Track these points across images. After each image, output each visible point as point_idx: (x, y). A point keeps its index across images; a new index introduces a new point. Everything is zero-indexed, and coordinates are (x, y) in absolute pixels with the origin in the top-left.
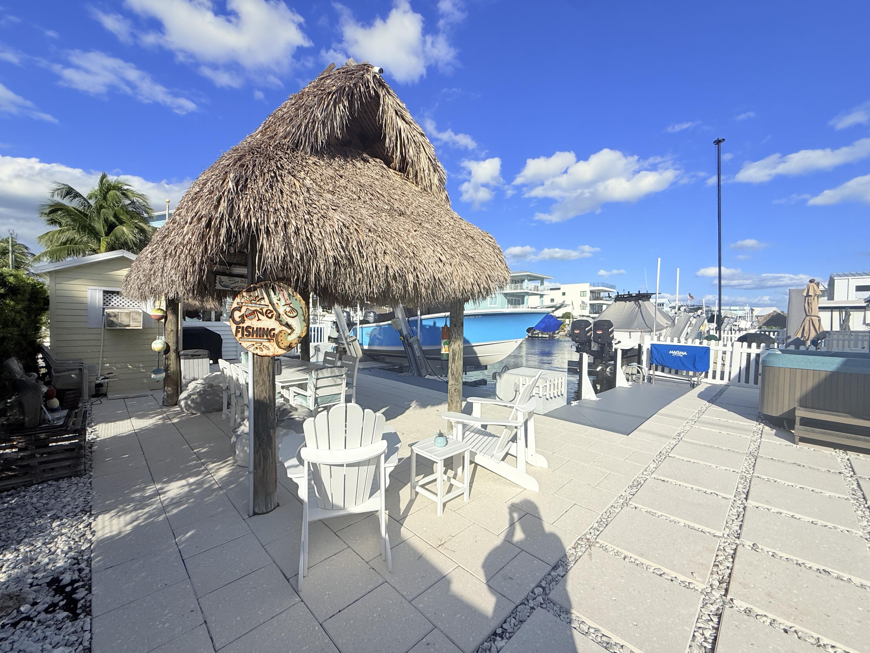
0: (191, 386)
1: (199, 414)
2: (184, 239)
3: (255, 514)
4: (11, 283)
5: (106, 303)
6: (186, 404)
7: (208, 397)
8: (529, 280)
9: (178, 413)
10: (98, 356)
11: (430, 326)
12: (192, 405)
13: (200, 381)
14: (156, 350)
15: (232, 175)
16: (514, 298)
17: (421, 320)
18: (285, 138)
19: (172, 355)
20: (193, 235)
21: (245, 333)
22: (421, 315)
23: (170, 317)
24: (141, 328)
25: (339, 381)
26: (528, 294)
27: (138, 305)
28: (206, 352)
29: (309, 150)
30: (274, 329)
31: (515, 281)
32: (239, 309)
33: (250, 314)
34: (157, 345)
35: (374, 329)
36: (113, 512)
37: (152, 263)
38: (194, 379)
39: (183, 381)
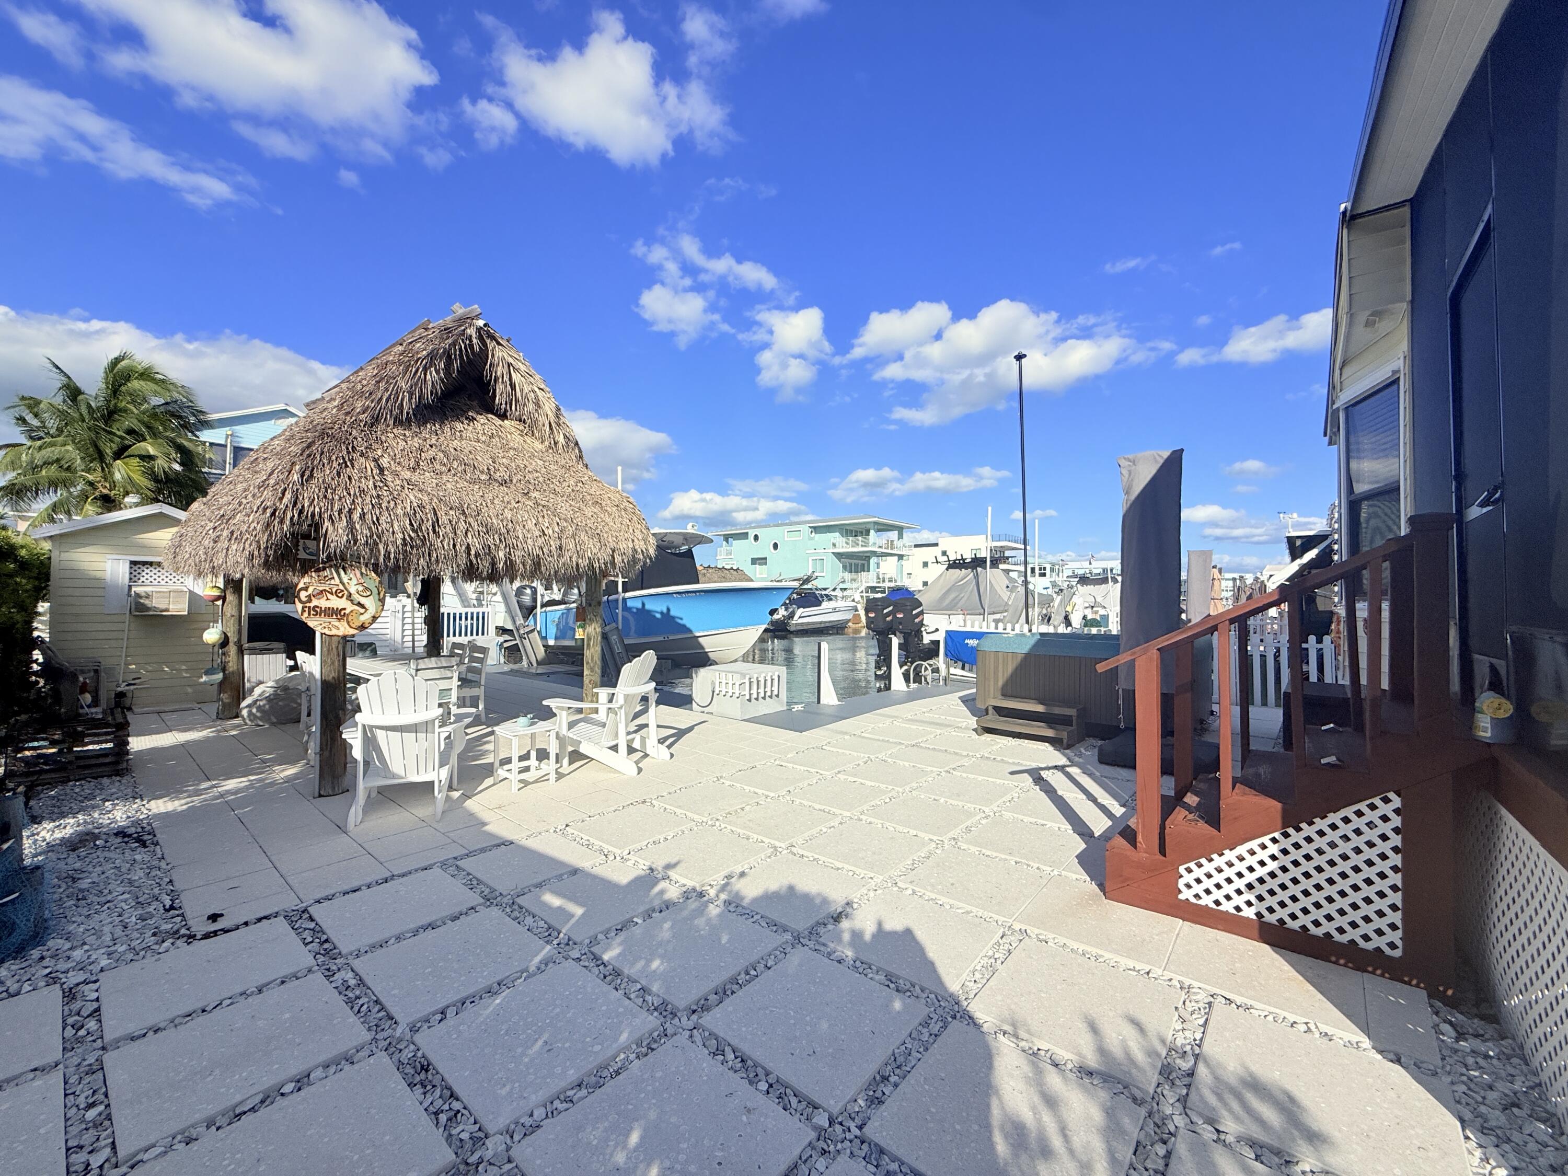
0: (258, 691)
1: (267, 726)
2: (249, 527)
3: (320, 796)
4: (22, 557)
5: (133, 578)
6: (250, 713)
7: (280, 703)
8: (879, 530)
9: (239, 726)
10: (119, 654)
11: (637, 609)
12: (258, 714)
13: (271, 684)
14: (210, 642)
15: (297, 467)
16: (853, 561)
17: (624, 600)
18: (364, 413)
19: (232, 649)
20: (258, 523)
21: (312, 612)
22: (625, 591)
23: (230, 597)
24: (186, 613)
25: (449, 674)
26: (874, 553)
27: (182, 580)
28: (282, 645)
29: (391, 422)
30: (345, 609)
31: (856, 532)
32: (306, 589)
33: (318, 594)
34: (212, 635)
35: (563, 614)
36: (166, 799)
37: (215, 542)
38: (261, 683)
39: (247, 685)
